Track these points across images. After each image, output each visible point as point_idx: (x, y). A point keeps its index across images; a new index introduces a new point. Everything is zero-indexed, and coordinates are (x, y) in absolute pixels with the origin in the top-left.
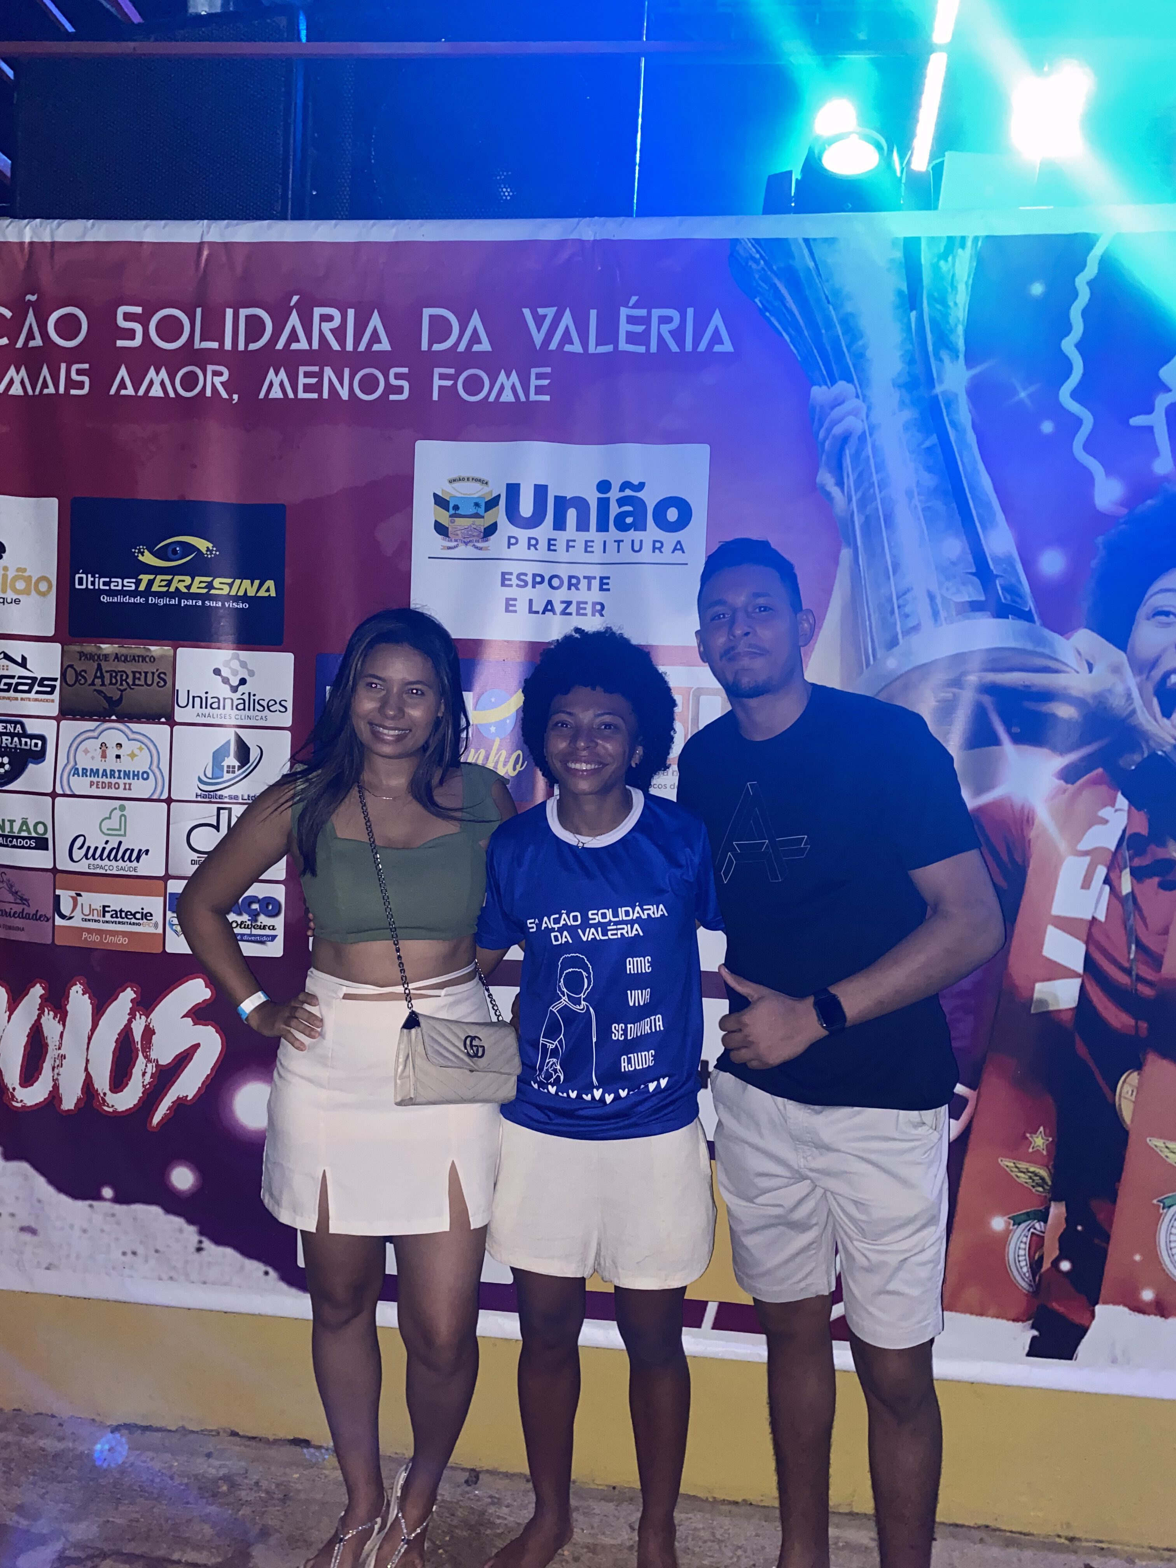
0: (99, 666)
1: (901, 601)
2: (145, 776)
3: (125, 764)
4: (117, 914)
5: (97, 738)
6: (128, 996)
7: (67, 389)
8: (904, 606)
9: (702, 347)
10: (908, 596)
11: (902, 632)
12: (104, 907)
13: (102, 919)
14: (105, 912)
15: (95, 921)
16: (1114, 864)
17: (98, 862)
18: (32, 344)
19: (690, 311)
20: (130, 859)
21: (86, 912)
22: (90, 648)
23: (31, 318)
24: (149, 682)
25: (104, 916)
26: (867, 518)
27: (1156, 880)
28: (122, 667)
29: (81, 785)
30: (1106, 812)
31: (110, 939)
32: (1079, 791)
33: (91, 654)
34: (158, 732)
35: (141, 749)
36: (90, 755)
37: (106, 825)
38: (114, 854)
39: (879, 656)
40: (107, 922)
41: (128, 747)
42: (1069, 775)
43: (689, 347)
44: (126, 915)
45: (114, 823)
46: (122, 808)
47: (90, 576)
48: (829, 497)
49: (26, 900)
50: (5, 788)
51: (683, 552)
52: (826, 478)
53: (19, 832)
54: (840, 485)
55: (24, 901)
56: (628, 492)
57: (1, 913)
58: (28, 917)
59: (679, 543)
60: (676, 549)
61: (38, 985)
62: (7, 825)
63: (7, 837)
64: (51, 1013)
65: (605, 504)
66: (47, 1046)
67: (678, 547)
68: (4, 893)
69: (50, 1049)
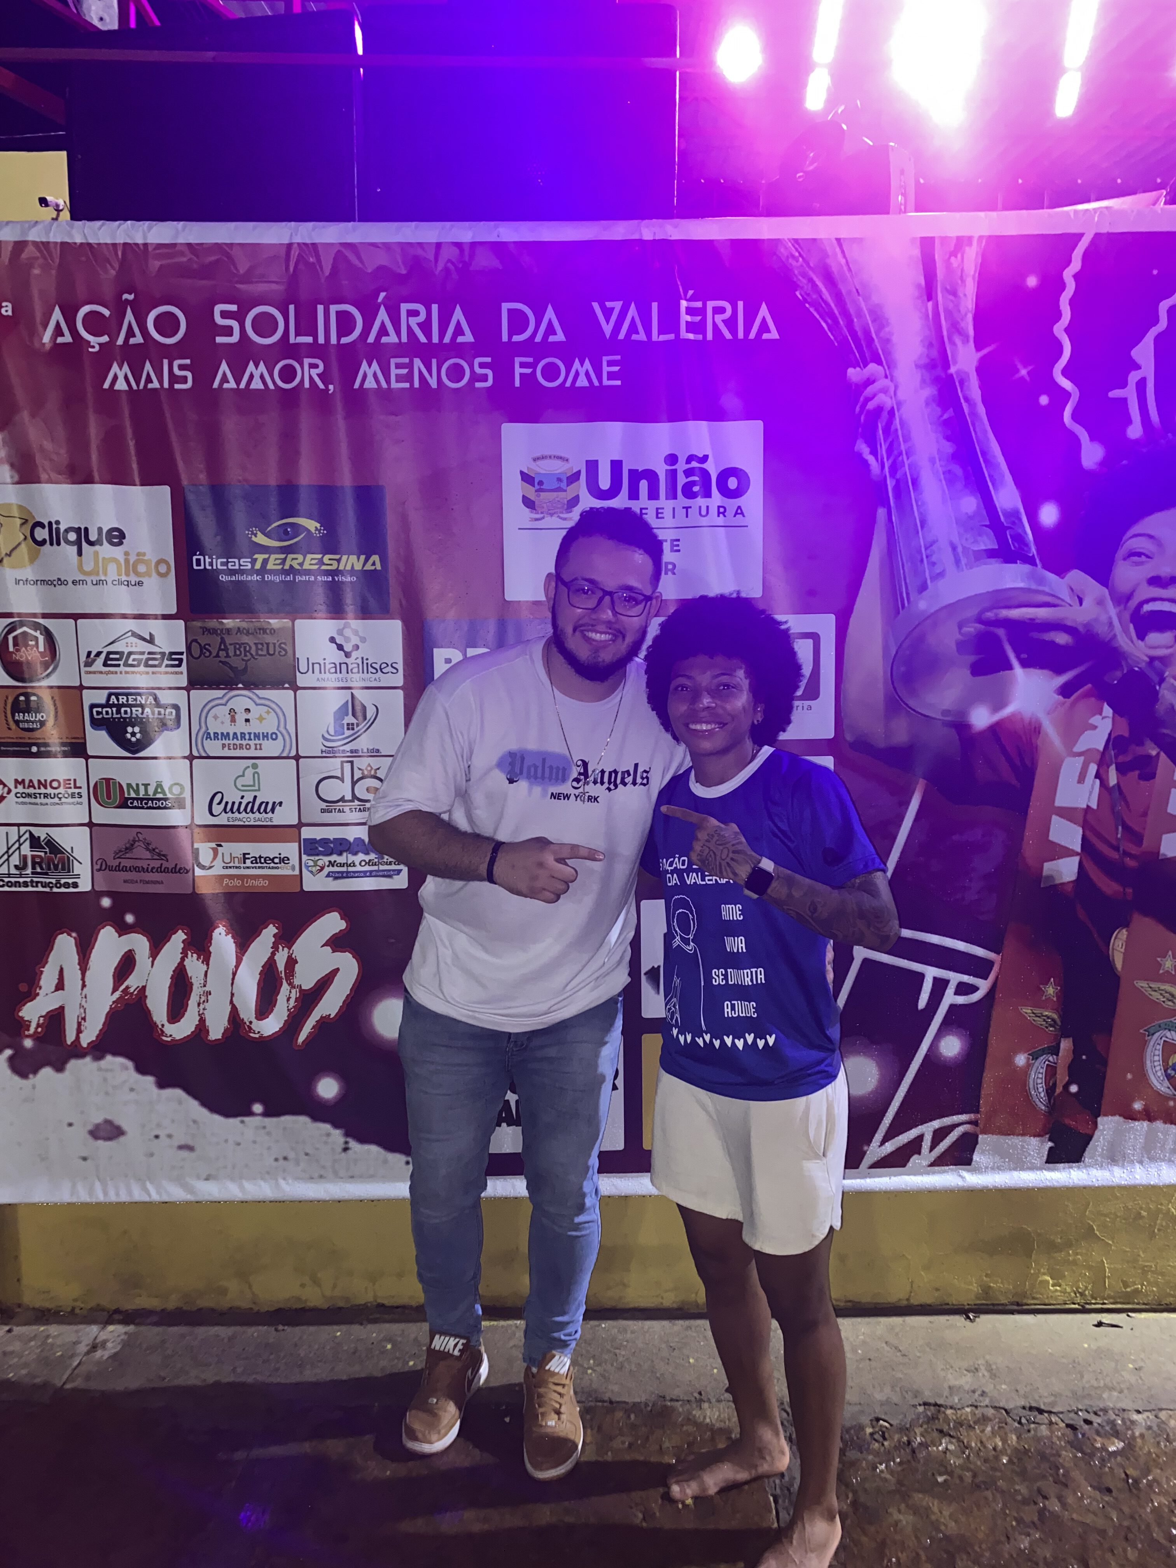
0: (222, 638)
1: (928, 551)
2: (274, 737)
3: (255, 727)
4: (256, 860)
5: (225, 705)
6: (269, 932)
7: (171, 384)
8: (931, 555)
9: (752, 335)
10: (934, 547)
11: (931, 578)
12: (244, 854)
13: (242, 865)
14: (245, 859)
15: (237, 867)
16: (1103, 763)
17: (237, 815)
18: (132, 341)
19: (740, 304)
20: (265, 811)
21: (227, 860)
22: (212, 623)
23: (129, 316)
24: (271, 652)
25: (245, 863)
26: (898, 481)
27: (1137, 772)
28: (245, 639)
29: (214, 747)
30: (1095, 720)
31: (251, 882)
32: (1073, 704)
33: (214, 629)
34: (282, 697)
35: (268, 712)
36: (219, 720)
37: (240, 783)
38: (251, 806)
39: (912, 599)
40: (248, 868)
41: (256, 711)
42: (1066, 691)
43: (741, 335)
44: (265, 860)
45: (248, 779)
46: (255, 766)
47: (207, 557)
48: (866, 463)
49: (164, 855)
50: (137, 755)
51: (744, 516)
52: (862, 448)
53: (155, 794)
54: (874, 453)
55: (162, 856)
56: (694, 464)
57: (137, 869)
58: (166, 871)
59: (739, 507)
60: (736, 513)
61: (180, 931)
62: (142, 789)
63: (142, 799)
64: (195, 955)
65: (672, 475)
66: (192, 984)
67: (739, 511)
68: (140, 851)
69: (194, 987)
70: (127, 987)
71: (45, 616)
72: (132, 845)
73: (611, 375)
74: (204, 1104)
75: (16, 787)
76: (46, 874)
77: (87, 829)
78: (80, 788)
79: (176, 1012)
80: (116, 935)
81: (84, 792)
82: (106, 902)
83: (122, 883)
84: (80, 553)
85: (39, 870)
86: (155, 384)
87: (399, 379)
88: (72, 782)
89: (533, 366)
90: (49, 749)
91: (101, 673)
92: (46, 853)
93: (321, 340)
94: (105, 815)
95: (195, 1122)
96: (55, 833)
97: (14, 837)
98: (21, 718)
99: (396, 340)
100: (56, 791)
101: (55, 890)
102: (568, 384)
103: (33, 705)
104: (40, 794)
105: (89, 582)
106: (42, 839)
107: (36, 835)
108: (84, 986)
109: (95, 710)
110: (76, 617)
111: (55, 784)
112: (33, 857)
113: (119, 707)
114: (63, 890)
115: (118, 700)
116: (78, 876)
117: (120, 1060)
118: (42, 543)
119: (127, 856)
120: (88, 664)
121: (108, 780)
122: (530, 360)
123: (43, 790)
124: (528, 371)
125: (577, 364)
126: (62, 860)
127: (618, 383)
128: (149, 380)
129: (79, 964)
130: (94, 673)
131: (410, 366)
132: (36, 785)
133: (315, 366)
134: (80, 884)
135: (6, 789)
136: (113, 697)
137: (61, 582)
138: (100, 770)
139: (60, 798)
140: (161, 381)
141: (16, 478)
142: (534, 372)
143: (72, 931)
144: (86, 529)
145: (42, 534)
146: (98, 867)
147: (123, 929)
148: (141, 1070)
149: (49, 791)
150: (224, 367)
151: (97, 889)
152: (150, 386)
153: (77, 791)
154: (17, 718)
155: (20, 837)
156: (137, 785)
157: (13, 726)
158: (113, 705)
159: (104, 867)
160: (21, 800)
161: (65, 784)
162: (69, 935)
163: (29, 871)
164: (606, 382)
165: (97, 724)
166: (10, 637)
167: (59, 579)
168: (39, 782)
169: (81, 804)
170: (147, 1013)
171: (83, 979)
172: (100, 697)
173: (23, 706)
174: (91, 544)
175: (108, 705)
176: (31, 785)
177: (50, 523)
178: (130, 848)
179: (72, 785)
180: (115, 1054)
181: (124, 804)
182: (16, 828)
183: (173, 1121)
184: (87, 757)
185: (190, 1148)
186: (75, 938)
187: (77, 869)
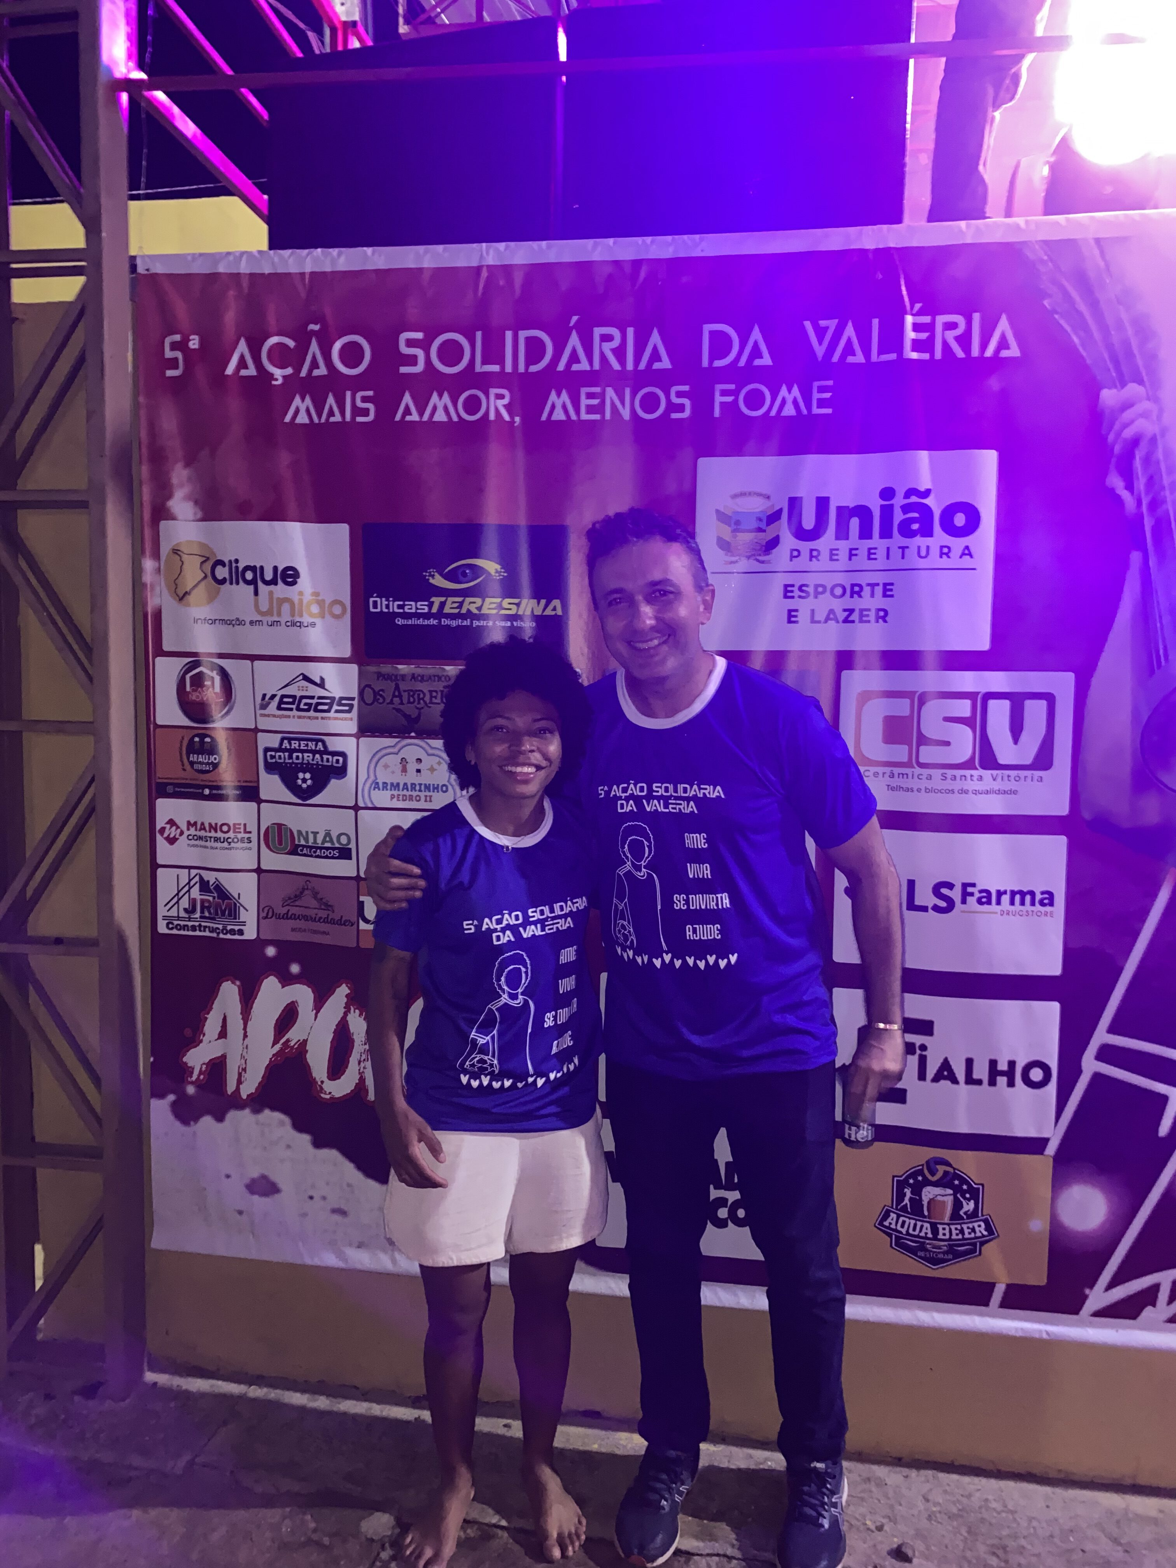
0: (397, 686)
2: (444, 788)
3: (425, 778)
5: (397, 754)
7: (353, 417)
9: (989, 353)
18: (316, 372)
22: (386, 669)
23: (314, 347)
26: (1158, 521)
28: (419, 686)
33: (388, 674)
35: (439, 763)
36: (390, 770)
41: (428, 761)
43: (975, 353)
47: (383, 599)
48: (1119, 500)
49: (330, 906)
50: (308, 802)
51: (971, 556)
52: (1116, 482)
53: (323, 843)
54: (1130, 487)
55: (328, 907)
56: (914, 499)
57: (306, 918)
58: (333, 922)
59: (967, 548)
60: (963, 554)
61: (344, 985)
62: (311, 837)
63: (311, 847)
64: (357, 1011)
65: (887, 512)
66: (353, 1041)
67: (967, 552)
68: (308, 900)
69: (356, 1044)
70: (288, 1041)
71: (221, 656)
72: (302, 893)
73: (822, 403)
74: (359, 1167)
75: (188, 829)
76: (213, 919)
77: (255, 875)
78: (250, 832)
79: (336, 1069)
80: (280, 985)
81: (254, 837)
82: (271, 951)
83: (287, 931)
84: (256, 593)
85: (207, 914)
86: (337, 418)
87: (590, 409)
88: (242, 827)
89: (735, 393)
90: (220, 792)
91: (274, 716)
92: (214, 898)
93: (509, 368)
94: (273, 861)
95: (349, 1185)
96: (224, 878)
97: (184, 880)
98: (195, 760)
99: (588, 368)
100: (226, 836)
101: (221, 936)
102: (773, 413)
103: (206, 747)
104: (211, 837)
105: (265, 623)
106: (211, 883)
107: (206, 879)
108: (245, 1036)
109: (269, 753)
110: (253, 658)
111: (225, 828)
112: (202, 901)
113: (291, 751)
114: (229, 936)
115: (290, 744)
116: (244, 923)
117: (278, 1116)
118: (222, 582)
119: (297, 903)
120: (264, 707)
121: (280, 826)
122: (732, 387)
123: (213, 834)
124: (729, 399)
125: (784, 391)
126: (229, 906)
127: (829, 411)
128: (331, 413)
129: (241, 1013)
130: (268, 716)
131: (602, 396)
132: (207, 828)
133: (501, 397)
134: (245, 932)
135: (179, 831)
136: (286, 741)
137: (240, 622)
138: (271, 815)
139: (229, 843)
140: (343, 413)
141: (200, 515)
142: (736, 401)
143: (237, 979)
144: (262, 568)
145: (222, 572)
146: (264, 915)
147: (287, 980)
148: (299, 1127)
149: (219, 834)
150: (407, 399)
151: (262, 937)
152: (332, 419)
153: (247, 835)
154: (191, 759)
155: (190, 880)
156: (307, 832)
157: (187, 766)
158: (286, 750)
159: (270, 915)
160: (193, 842)
161: (235, 828)
162: (233, 983)
163: (198, 915)
164: (816, 411)
165: (271, 768)
166: (188, 677)
167: (238, 619)
168: (210, 825)
169: (250, 849)
170: (306, 1069)
171: (245, 1029)
172: (273, 741)
173: (197, 746)
174: (267, 583)
175: (280, 749)
176: (203, 828)
177: (230, 561)
178: (298, 897)
179: (242, 830)
180: (273, 1108)
181: (294, 851)
182: (187, 870)
183: (328, 1184)
184: (259, 802)
185: (342, 1212)
186: (239, 987)
187: (243, 916)
